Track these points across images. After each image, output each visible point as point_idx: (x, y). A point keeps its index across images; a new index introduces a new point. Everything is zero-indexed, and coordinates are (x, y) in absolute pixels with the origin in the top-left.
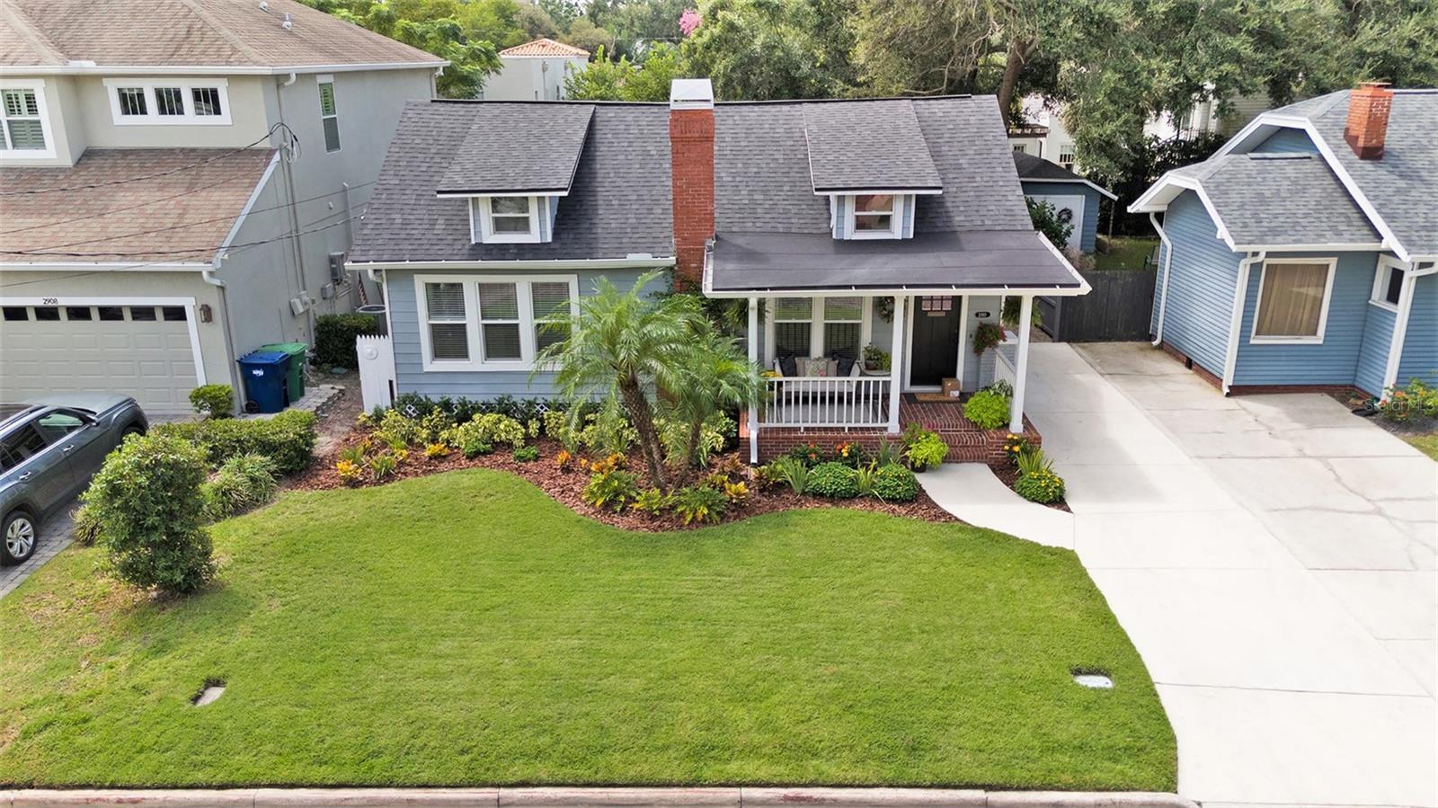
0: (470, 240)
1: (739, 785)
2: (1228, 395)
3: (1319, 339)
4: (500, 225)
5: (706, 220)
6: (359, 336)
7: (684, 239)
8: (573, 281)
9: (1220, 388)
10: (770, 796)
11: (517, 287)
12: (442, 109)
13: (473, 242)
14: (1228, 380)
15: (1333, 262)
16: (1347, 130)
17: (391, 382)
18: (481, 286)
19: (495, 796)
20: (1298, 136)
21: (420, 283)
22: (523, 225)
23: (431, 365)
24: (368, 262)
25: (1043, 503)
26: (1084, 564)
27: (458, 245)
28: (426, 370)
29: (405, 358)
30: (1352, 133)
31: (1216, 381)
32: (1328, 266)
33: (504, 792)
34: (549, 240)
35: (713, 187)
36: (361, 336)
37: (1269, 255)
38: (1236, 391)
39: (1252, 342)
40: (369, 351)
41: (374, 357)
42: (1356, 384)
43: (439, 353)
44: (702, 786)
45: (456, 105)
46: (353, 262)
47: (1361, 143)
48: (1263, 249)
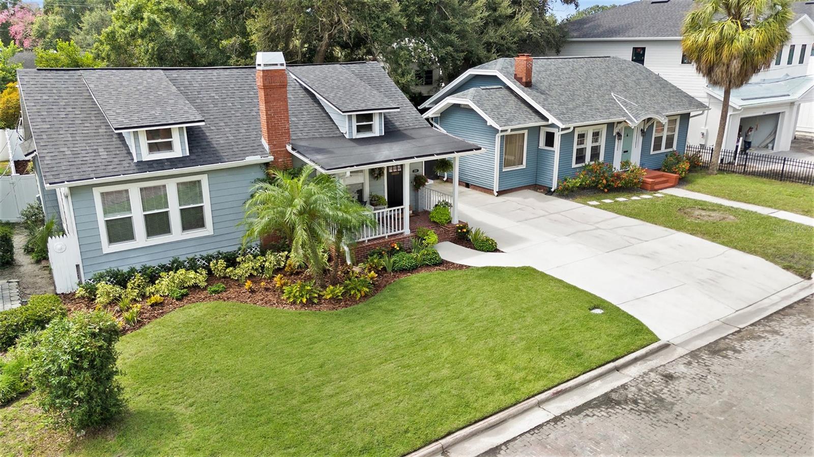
0: (133, 159)
1: (533, 396)
2: (497, 196)
3: (524, 166)
4: (153, 148)
5: (285, 133)
6: (50, 238)
7: (275, 145)
8: (204, 180)
9: (494, 195)
10: (548, 395)
11: (167, 187)
12: (49, 75)
13: (135, 161)
14: (496, 189)
15: (526, 132)
16: (516, 75)
17: (77, 266)
18: (141, 189)
19: (440, 445)
20: (494, 79)
21: (97, 193)
22: (169, 146)
23: (108, 248)
24: (64, 182)
25: (492, 252)
26: (540, 270)
27: (125, 164)
28: (105, 252)
29: (87, 246)
30: (518, 76)
31: (489, 191)
32: (524, 134)
33: (443, 442)
34: (188, 154)
35: (288, 114)
36: (51, 238)
37: (512, 130)
38: (500, 193)
39: (504, 170)
40: (59, 247)
41: (62, 251)
42: (537, 183)
43: (112, 239)
44: (520, 402)
45: (59, 72)
46: (50, 184)
47: (524, 80)
48: (509, 128)
